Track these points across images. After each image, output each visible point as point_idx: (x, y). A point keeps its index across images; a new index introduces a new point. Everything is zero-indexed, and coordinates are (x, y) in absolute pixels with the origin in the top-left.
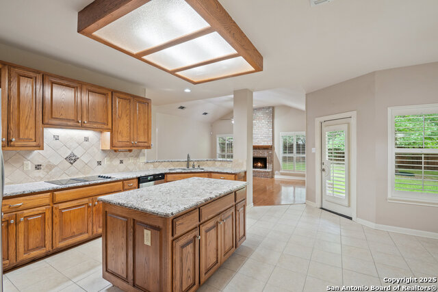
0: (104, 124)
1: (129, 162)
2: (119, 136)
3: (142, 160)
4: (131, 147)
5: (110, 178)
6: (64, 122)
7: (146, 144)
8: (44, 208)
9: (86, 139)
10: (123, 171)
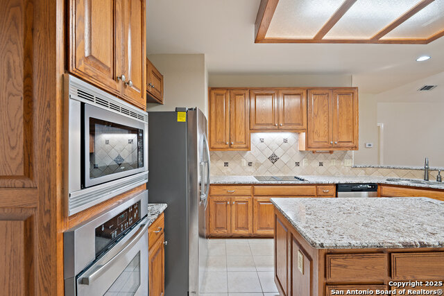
0: (299, 124)
1: (331, 164)
2: (316, 137)
3: (349, 163)
4: (330, 147)
5: (303, 180)
6: (265, 127)
7: (351, 144)
8: (247, 198)
9: (285, 141)
10: (323, 175)
